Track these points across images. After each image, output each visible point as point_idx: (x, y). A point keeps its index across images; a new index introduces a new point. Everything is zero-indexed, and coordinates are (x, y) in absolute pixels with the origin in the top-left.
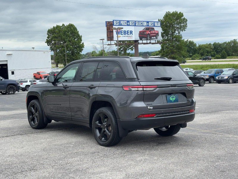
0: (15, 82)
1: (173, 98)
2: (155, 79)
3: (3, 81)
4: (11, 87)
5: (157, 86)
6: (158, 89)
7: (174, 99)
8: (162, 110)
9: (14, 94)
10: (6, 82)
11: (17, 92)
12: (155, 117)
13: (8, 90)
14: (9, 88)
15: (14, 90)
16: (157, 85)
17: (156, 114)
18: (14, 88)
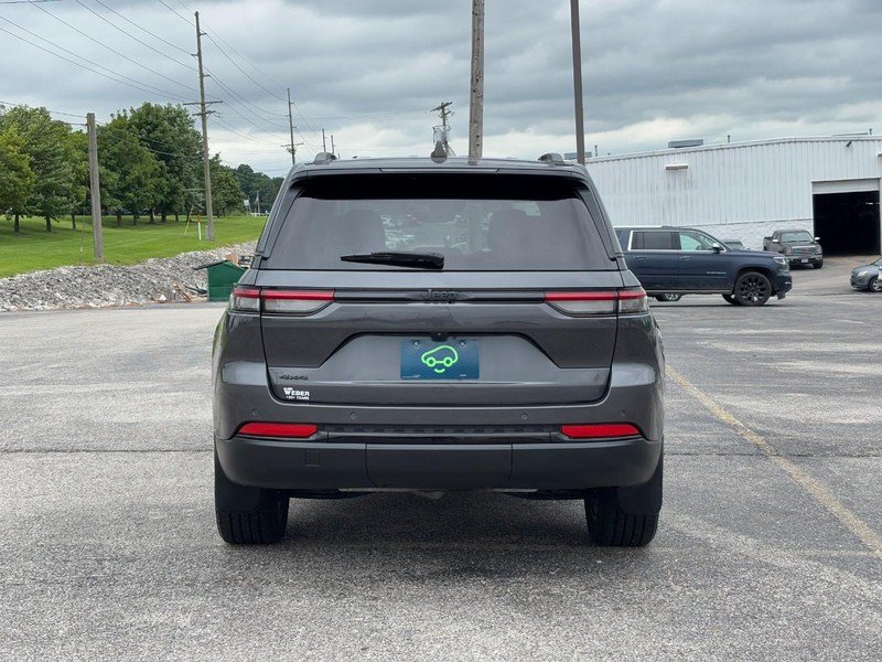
0: (769, 260)
1: (439, 356)
2: (344, 259)
3: (724, 255)
4: (753, 279)
5: (330, 295)
6: (335, 306)
7: (448, 362)
8: (355, 412)
9: (761, 304)
10: (732, 259)
11: (773, 299)
12: (311, 438)
13: (742, 290)
14: (744, 283)
15: (762, 290)
16: (335, 290)
17: (322, 426)
18: (761, 284)
